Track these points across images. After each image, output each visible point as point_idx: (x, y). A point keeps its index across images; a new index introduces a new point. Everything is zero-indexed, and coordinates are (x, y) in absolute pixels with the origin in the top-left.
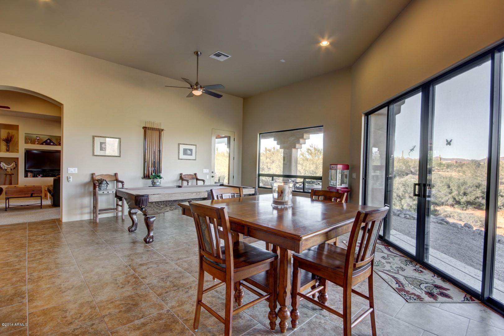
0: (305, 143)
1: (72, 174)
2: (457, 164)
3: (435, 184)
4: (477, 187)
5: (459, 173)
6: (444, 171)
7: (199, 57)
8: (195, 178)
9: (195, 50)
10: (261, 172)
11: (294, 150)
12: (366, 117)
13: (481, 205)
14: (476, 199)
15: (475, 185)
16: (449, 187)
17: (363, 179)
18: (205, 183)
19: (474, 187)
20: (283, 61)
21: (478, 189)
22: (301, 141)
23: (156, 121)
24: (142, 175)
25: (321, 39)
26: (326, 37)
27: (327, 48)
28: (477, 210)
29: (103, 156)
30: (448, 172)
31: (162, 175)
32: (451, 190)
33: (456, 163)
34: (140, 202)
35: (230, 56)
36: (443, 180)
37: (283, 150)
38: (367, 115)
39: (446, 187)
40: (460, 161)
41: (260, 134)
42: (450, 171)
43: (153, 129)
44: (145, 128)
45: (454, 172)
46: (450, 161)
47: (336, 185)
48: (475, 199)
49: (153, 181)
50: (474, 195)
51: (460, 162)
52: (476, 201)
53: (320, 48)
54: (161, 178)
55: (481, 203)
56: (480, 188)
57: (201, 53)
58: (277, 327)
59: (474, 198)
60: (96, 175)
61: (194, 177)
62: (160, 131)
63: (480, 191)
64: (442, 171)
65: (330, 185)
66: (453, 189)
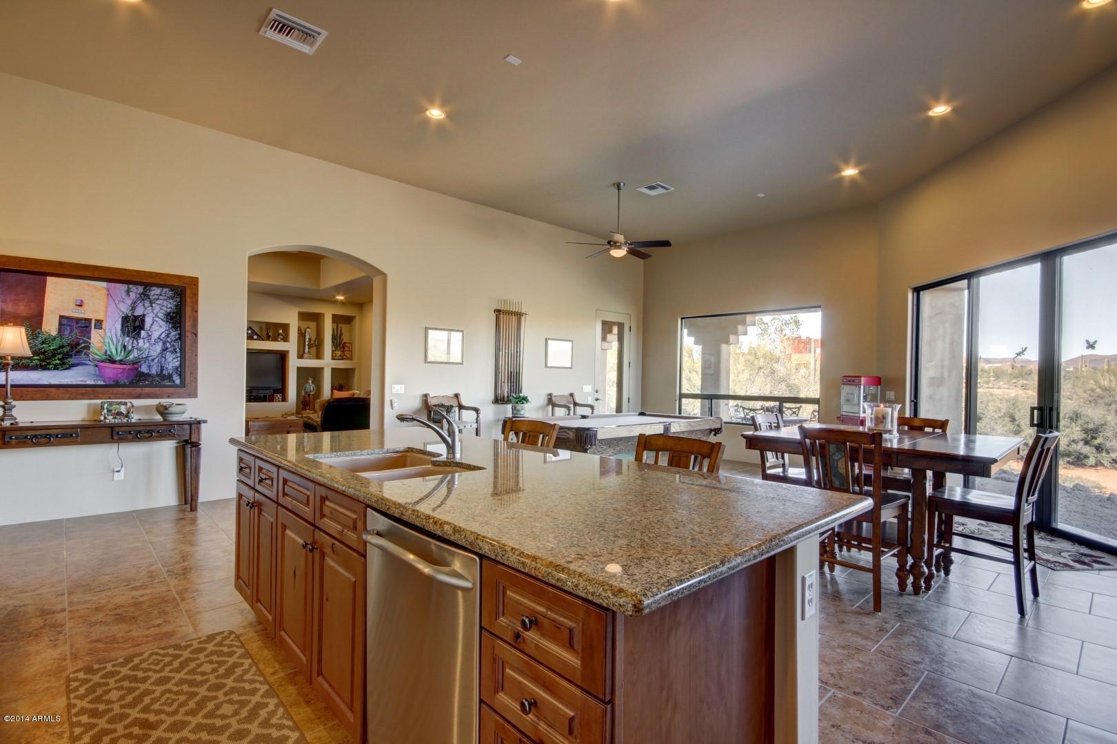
0: (745, 334)
1: (398, 395)
2: (1016, 371)
3: (983, 414)
4: (1071, 418)
5: (1027, 391)
6: (991, 385)
7: (621, 191)
8: (573, 402)
9: (616, 180)
10: (684, 391)
11: (724, 346)
12: (915, 294)
13: (1082, 456)
14: (1071, 444)
15: (1068, 416)
16: (1013, 420)
17: (911, 401)
18: (595, 411)
19: (1066, 420)
20: (761, 195)
21: (1074, 424)
22: (740, 328)
23: (515, 297)
24: (492, 397)
25: (842, 165)
26: (853, 161)
27: (853, 180)
28: (1072, 467)
29: (446, 363)
30: (999, 388)
31: (524, 393)
32: (1018, 426)
33: (1013, 368)
34: (583, 439)
35: (672, 189)
36: (1000, 405)
37: (700, 347)
38: (918, 290)
39: (1007, 419)
40: (1022, 364)
41: (682, 319)
42: (1004, 386)
43: (510, 313)
44: (498, 311)
45: (1013, 389)
46: (999, 365)
47: (859, 413)
48: (1068, 446)
49: (515, 407)
50: (1067, 436)
51: (1022, 366)
52: (1071, 449)
53: (842, 179)
54: (525, 399)
55: (1081, 454)
56: (1080, 422)
57: (624, 185)
58: (910, 588)
59: (1067, 443)
60: (431, 396)
61: (570, 400)
62: (519, 315)
63: (1078, 428)
64: (985, 385)
65: (844, 413)
66: (1022, 424)
